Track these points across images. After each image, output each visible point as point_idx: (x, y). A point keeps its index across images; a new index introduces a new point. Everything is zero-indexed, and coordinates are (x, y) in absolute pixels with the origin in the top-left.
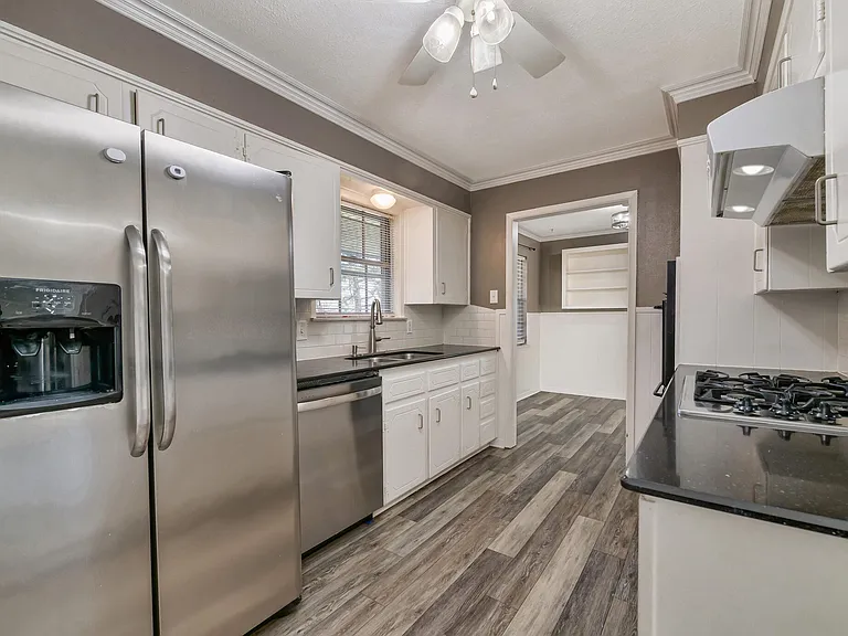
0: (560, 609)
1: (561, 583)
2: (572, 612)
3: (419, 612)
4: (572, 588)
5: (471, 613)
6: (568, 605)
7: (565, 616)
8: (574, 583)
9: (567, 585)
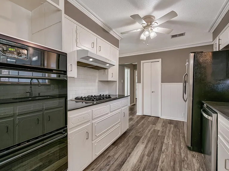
0: (131, 155)
1: (130, 162)
2: (128, 154)
3: (163, 152)
4: (127, 160)
5: (151, 153)
6: (129, 156)
7: (130, 154)
8: (126, 162)
9: (128, 161)
